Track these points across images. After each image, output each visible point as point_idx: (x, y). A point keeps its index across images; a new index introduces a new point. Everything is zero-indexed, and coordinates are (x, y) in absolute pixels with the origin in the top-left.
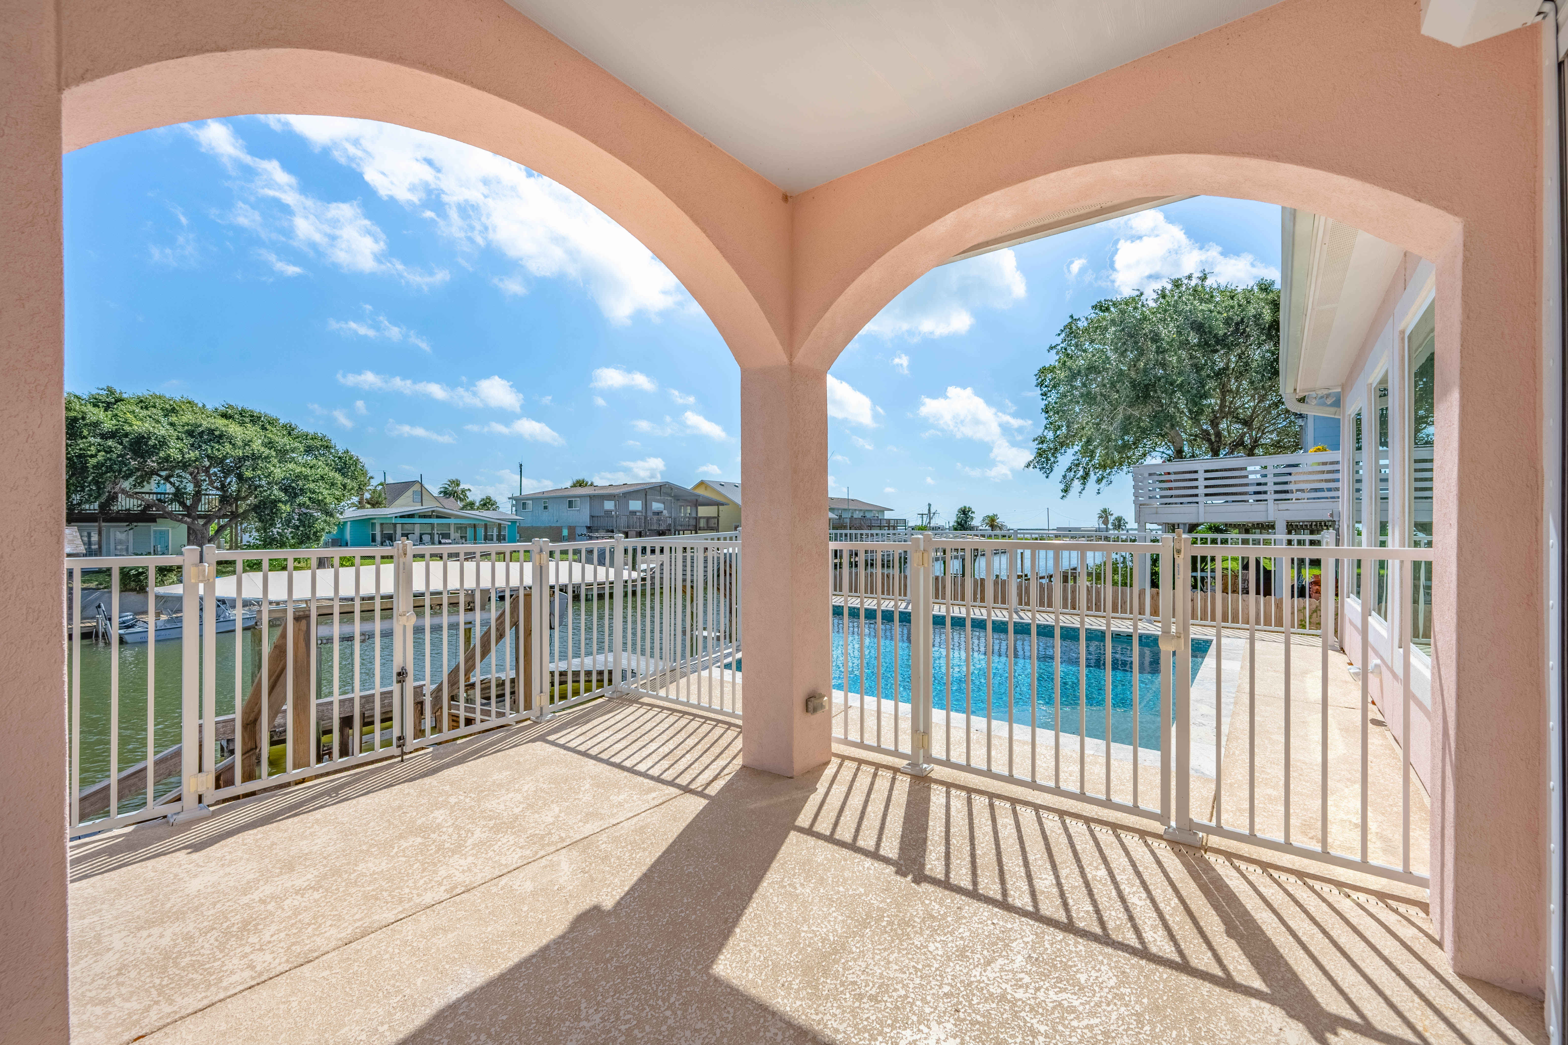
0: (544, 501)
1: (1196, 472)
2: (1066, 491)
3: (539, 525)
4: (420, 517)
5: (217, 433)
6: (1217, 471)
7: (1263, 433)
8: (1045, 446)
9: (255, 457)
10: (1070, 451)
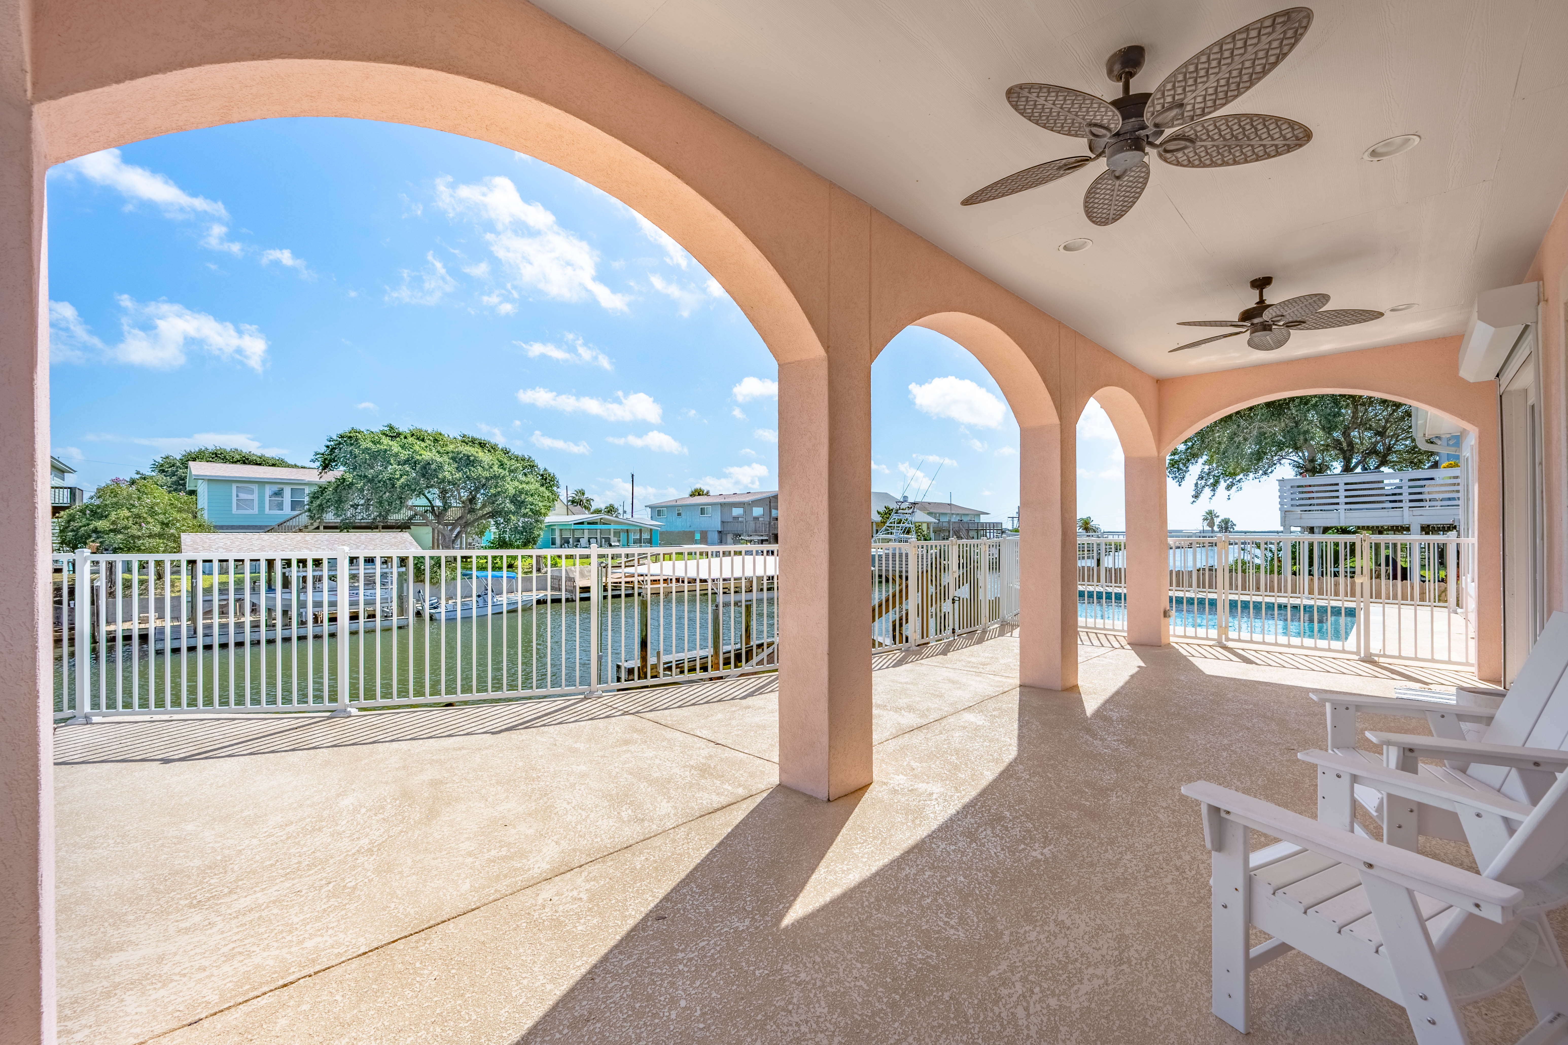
0: (677, 509)
1: (1337, 484)
2: (1196, 496)
3: (673, 529)
4: (589, 523)
5: (472, 458)
6: (1356, 483)
7: (1397, 441)
8: (1176, 457)
9: (495, 477)
10: (1201, 461)
